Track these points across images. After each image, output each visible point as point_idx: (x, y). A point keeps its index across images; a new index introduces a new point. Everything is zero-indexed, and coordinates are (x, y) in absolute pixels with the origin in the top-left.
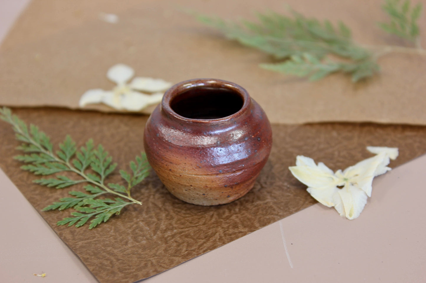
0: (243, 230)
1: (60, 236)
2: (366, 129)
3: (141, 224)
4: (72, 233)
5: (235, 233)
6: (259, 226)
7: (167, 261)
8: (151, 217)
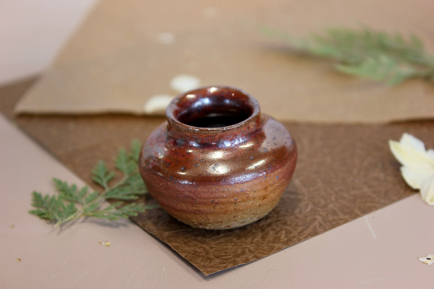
0: (343, 218)
7: (266, 248)
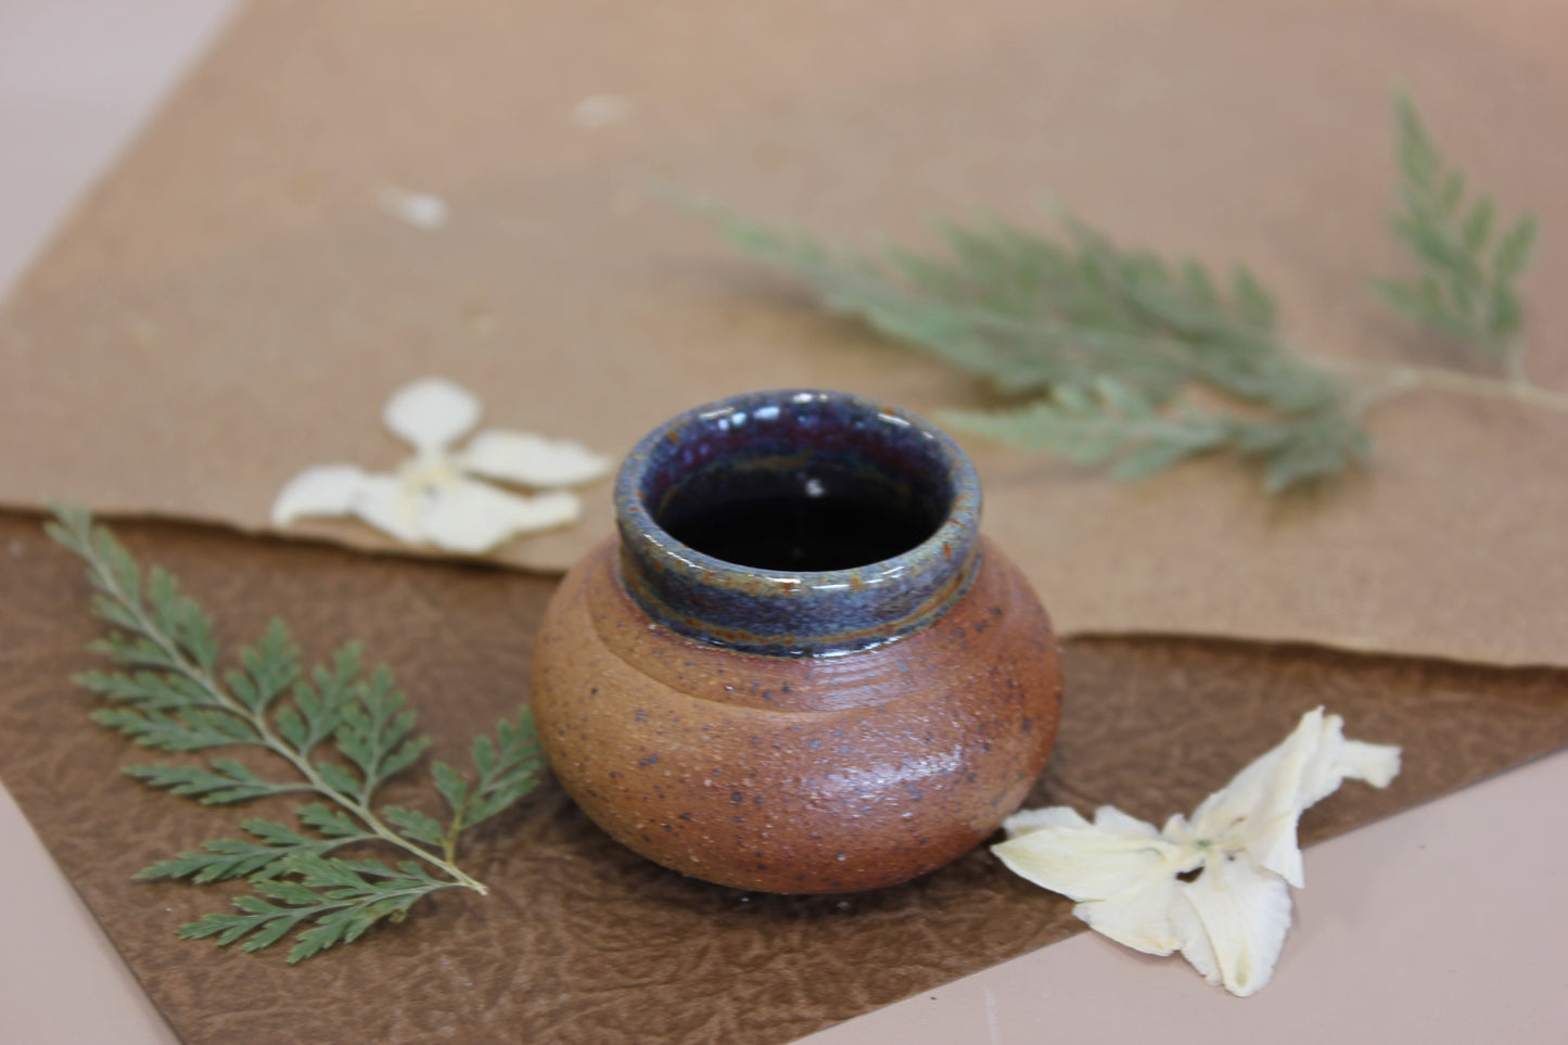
0: (806, 1013)
1: (150, 989)
2: (1292, 669)
3: (446, 963)
4: (195, 980)
5: (777, 1023)
6: (866, 1002)
8: (484, 942)
